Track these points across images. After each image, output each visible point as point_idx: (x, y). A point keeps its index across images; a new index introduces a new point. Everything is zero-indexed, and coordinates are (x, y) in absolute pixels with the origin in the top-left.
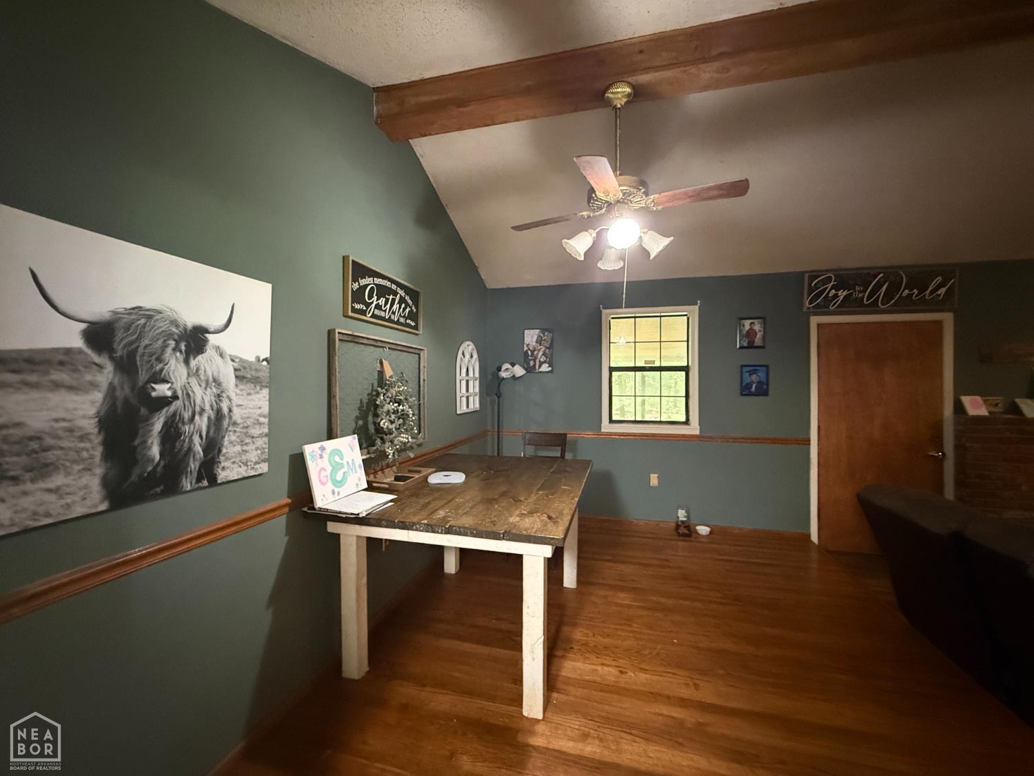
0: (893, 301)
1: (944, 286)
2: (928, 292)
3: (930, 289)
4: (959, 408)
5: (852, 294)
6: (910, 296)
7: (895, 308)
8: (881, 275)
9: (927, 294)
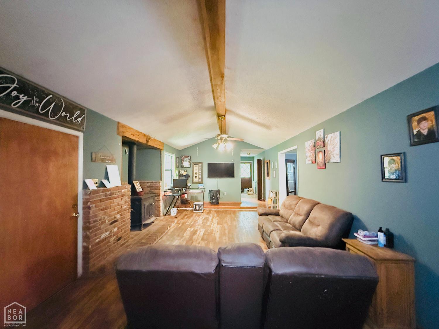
0: (57, 117)
1: (81, 117)
2: (74, 117)
3: (75, 116)
4: (85, 186)
5: (31, 101)
6: (65, 116)
7: (58, 122)
8: (51, 96)
9: (73, 119)
